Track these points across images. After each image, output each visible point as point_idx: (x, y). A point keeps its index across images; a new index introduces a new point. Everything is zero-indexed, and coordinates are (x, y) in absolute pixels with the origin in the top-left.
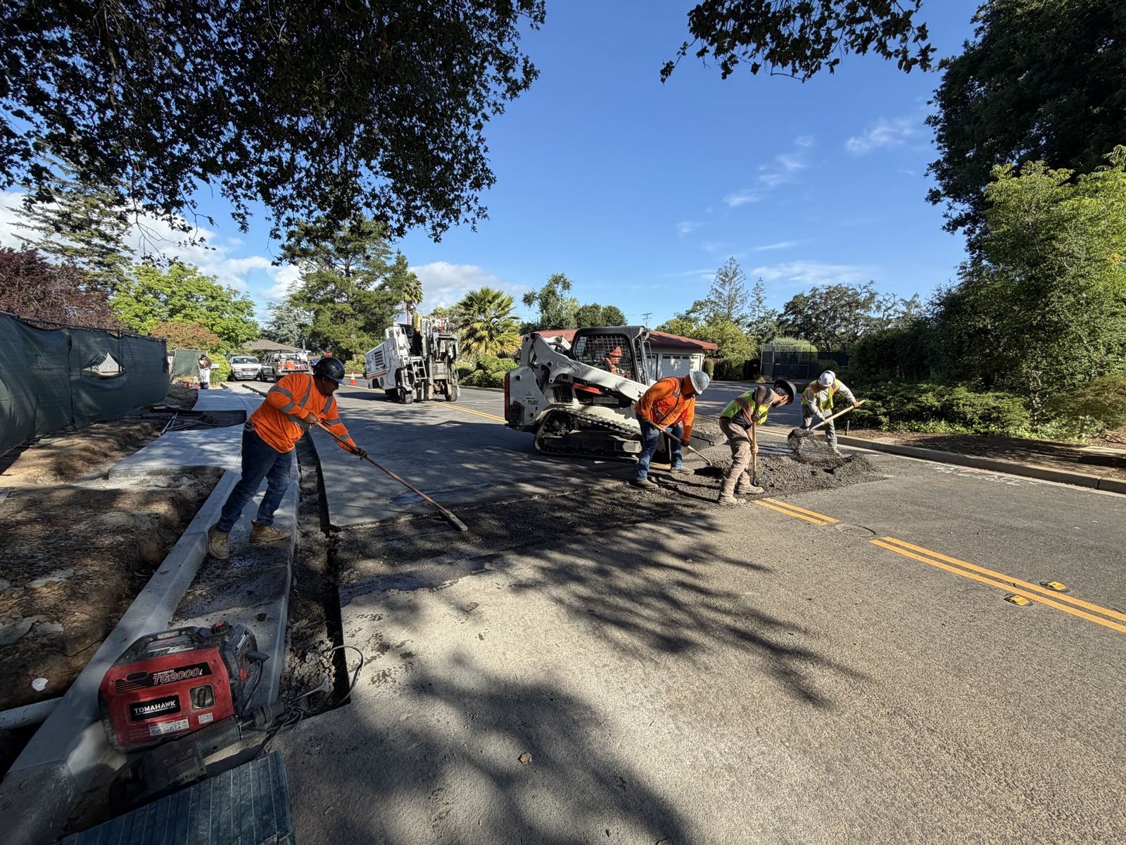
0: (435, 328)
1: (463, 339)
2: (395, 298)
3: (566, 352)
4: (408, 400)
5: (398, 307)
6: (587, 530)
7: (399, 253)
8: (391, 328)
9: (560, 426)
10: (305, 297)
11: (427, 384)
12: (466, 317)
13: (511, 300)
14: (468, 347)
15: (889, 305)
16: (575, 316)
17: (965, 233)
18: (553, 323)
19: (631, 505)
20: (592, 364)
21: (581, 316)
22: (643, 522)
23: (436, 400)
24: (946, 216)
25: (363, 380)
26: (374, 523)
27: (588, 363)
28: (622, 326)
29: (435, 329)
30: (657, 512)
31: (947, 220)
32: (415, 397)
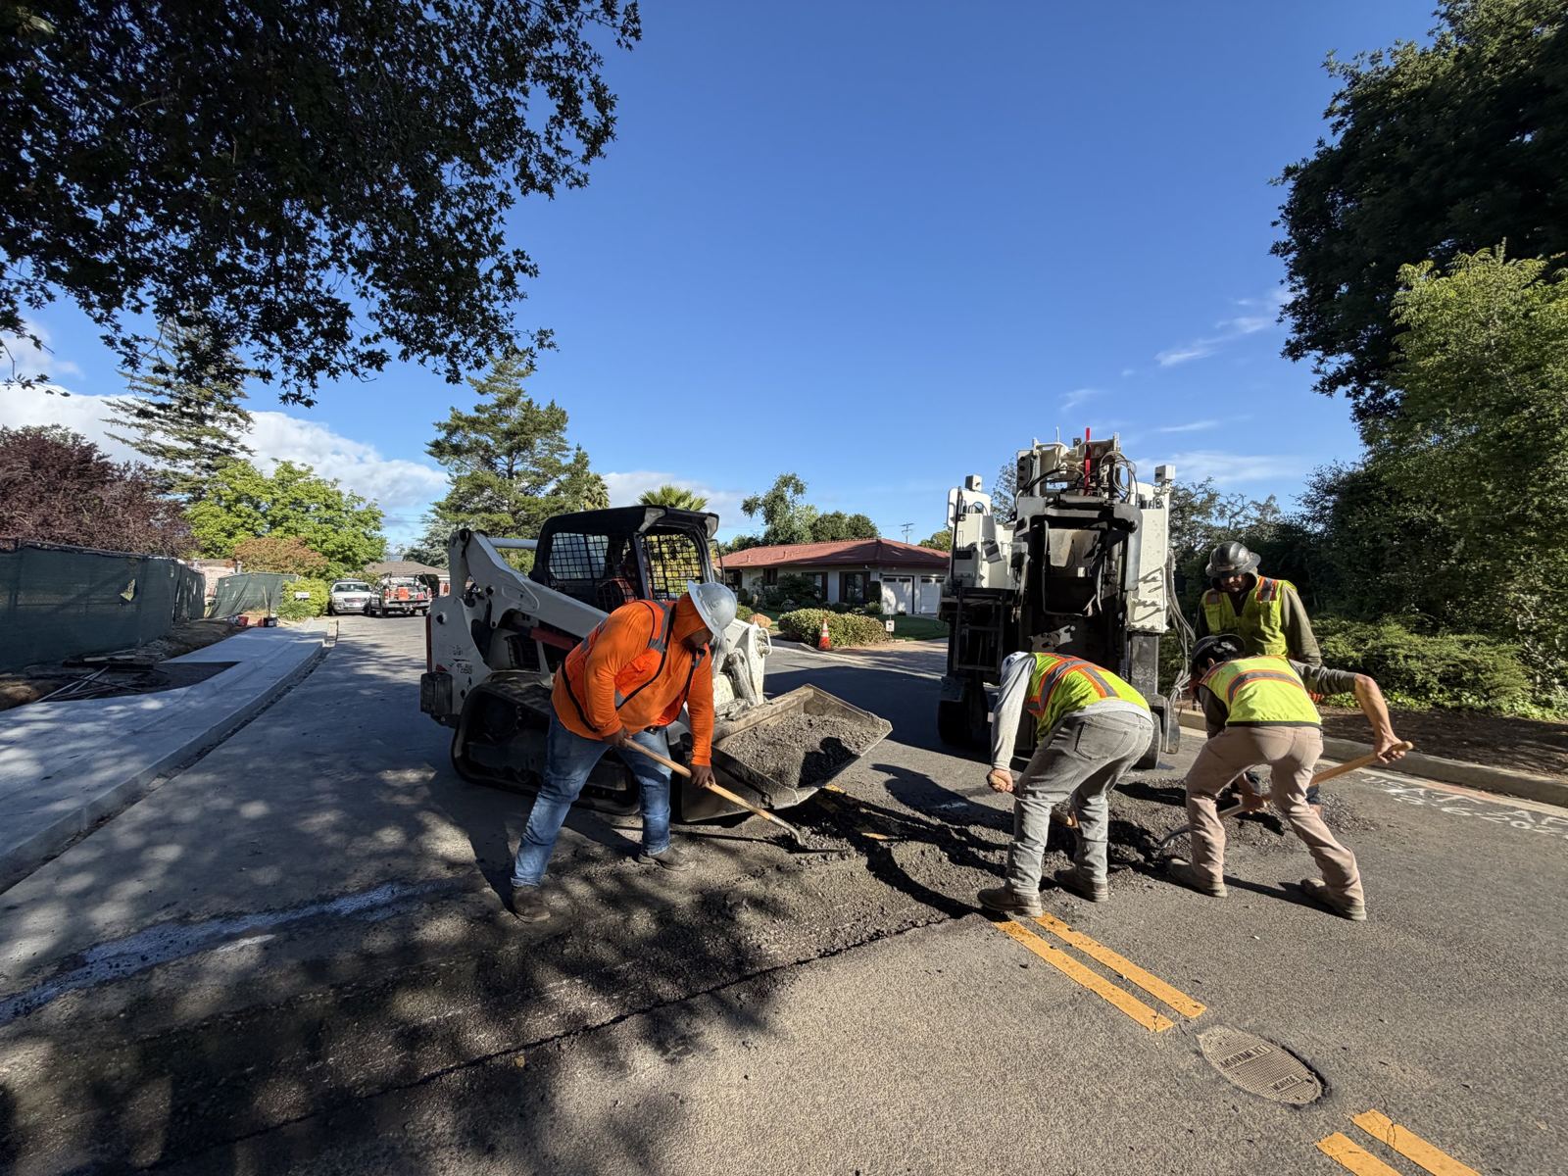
7: (579, 449)
10: (454, 505)
15: (1236, 509)
16: (811, 528)
17: (1348, 395)
21: (819, 526)
24: (1317, 371)
28: (874, 540)
31: (1319, 378)
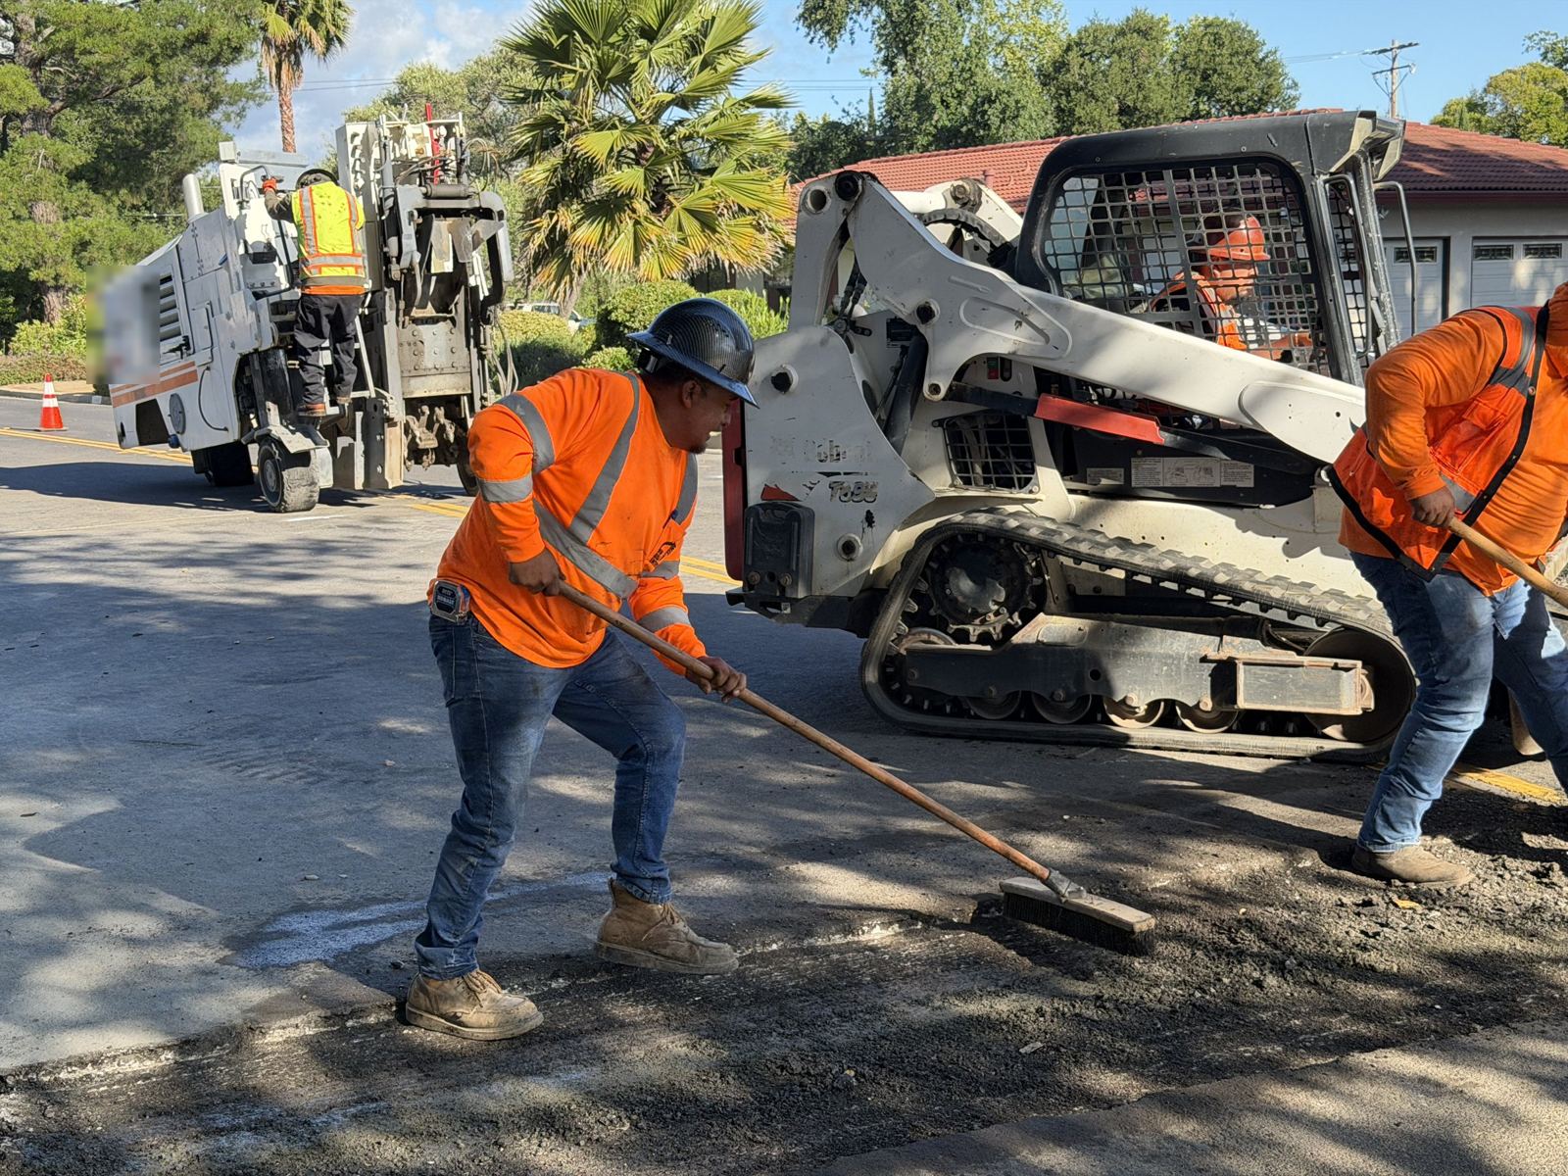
0: (404, 163)
1: (532, 211)
2: (221, 30)
3: (1002, 255)
4: (295, 494)
5: (241, 72)
6: (1112, 1082)
8: (208, 170)
9: (979, 598)
11: (376, 420)
12: (546, 107)
13: (745, 20)
14: (556, 246)
16: (1045, 79)
18: (941, 118)
19: (1324, 963)
20: (1124, 305)
21: (1072, 76)
22: (1386, 1044)
23: (419, 491)
25: (96, 406)
26: (153, 1052)
27: (1103, 303)
28: (1272, 114)
29: (406, 170)
30: (1454, 1001)
32: (326, 480)
